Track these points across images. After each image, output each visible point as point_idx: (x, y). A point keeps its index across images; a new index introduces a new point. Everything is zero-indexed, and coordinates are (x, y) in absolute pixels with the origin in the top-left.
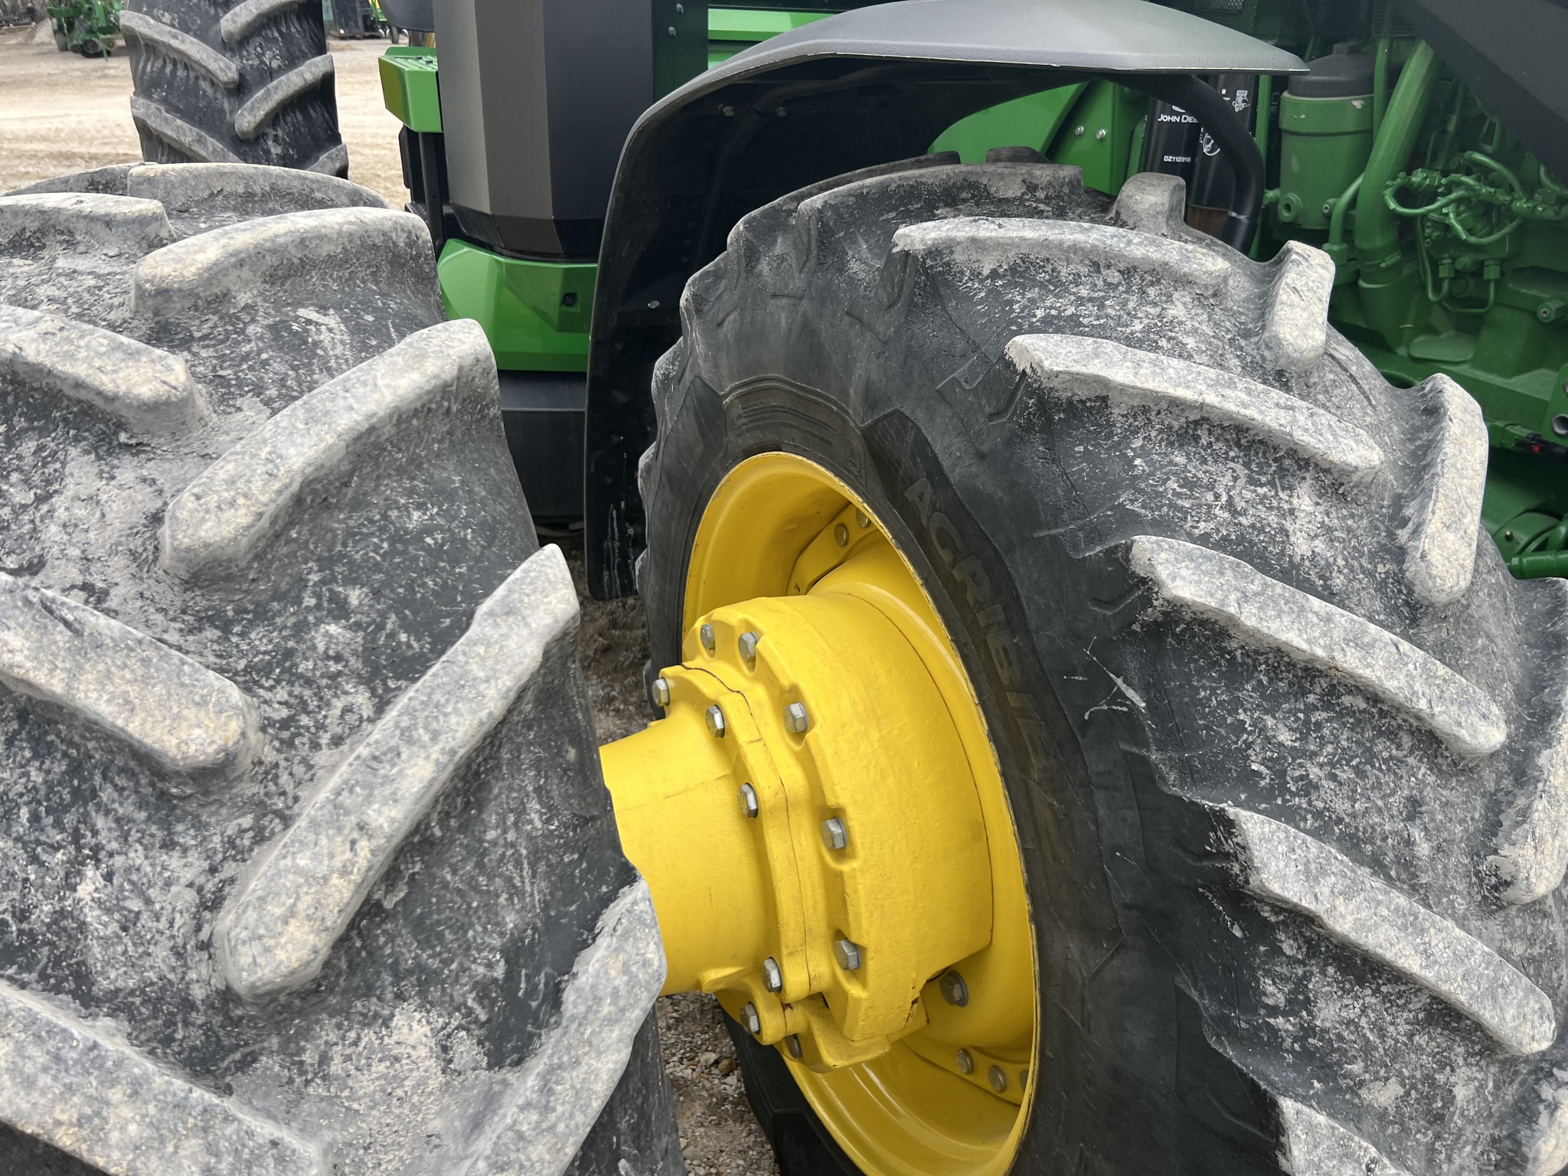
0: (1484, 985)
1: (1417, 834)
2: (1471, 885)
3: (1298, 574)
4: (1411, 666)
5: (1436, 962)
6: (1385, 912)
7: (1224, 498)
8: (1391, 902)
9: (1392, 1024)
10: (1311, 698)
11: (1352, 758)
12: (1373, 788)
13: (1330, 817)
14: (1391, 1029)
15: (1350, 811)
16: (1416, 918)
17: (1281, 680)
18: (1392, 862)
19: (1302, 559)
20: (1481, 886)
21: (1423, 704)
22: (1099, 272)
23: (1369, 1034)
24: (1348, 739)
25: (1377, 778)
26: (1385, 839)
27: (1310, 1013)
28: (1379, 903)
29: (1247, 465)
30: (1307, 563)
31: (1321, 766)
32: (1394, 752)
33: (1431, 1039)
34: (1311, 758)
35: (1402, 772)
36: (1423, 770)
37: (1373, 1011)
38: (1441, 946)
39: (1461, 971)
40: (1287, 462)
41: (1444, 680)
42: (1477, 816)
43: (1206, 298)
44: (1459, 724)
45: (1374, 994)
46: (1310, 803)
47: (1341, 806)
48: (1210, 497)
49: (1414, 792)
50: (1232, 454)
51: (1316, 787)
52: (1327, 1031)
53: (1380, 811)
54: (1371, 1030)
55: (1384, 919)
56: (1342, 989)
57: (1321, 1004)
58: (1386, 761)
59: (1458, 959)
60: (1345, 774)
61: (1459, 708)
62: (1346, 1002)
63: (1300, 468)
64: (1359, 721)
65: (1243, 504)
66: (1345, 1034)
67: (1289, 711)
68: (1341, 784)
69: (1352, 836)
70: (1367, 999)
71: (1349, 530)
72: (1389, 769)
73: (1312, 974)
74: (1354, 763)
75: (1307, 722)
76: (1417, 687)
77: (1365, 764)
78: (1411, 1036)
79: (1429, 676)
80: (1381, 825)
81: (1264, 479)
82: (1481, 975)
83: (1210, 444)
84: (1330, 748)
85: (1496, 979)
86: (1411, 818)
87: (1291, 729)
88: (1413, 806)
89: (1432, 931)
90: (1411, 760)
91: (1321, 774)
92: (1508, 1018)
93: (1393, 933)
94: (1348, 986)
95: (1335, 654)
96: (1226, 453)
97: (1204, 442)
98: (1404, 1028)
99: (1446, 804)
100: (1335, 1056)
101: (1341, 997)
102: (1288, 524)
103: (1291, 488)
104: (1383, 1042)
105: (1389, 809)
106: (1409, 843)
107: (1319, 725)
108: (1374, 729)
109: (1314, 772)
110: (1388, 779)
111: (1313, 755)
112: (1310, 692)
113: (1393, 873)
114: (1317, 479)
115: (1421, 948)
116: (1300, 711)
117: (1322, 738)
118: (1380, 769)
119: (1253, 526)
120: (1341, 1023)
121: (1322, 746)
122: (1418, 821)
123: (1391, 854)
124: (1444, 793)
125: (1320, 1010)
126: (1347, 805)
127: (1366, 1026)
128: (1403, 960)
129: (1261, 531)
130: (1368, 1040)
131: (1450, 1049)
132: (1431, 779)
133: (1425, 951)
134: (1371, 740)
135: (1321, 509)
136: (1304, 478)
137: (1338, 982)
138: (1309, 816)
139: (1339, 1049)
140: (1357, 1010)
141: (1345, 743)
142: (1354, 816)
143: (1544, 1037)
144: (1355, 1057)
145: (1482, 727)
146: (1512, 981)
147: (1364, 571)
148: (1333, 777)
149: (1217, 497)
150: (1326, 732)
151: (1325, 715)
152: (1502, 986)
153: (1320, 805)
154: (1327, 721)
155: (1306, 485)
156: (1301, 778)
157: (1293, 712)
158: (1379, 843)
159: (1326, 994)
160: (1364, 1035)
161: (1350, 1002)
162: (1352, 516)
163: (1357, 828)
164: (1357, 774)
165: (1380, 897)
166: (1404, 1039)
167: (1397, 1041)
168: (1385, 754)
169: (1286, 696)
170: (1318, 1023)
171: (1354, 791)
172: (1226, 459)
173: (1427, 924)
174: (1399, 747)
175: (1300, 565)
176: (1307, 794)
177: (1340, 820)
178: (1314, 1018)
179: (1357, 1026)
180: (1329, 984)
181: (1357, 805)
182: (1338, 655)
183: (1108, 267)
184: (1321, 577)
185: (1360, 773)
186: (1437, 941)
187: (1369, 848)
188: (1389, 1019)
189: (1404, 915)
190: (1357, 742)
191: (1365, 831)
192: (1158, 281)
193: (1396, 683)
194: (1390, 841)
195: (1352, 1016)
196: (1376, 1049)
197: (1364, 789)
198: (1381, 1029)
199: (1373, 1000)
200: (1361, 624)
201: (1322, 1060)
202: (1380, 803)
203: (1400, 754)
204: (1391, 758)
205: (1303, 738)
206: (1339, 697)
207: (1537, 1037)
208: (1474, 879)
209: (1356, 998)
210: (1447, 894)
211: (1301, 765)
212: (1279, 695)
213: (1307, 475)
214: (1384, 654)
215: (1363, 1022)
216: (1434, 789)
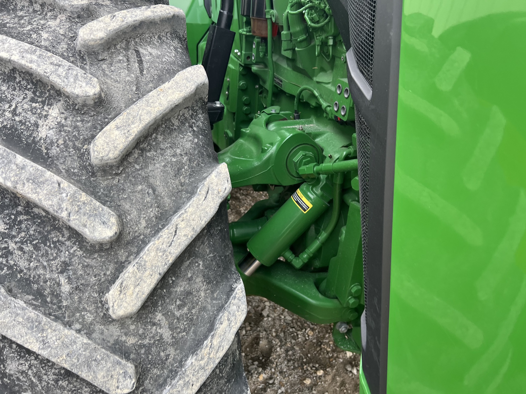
0: (82, 359)
1: (63, 280)
2: (97, 308)
3: (35, 146)
4: (64, 195)
5: (49, 346)
6: (21, 320)
7: (13, 107)
8: (25, 314)
9: (45, 374)
10: (20, 208)
11: (34, 240)
12: (42, 256)
13: (16, 269)
14: (45, 377)
15: (27, 267)
16: (40, 323)
17: (6, 198)
18: (49, 294)
19: (40, 139)
20: (102, 308)
21: (64, 215)
22: (32, 5)
23: (33, 379)
24: (34, 230)
25: (46, 251)
26: (45, 282)
27: (4, 366)
28: (17, 315)
29: (34, 93)
30: (42, 141)
31: (16, 243)
32: (61, 238)
33: (70, 383)
34: (12, 239)
35: (63, 249)
36: (75, 248)
37: (35, 367)
38: (54, 338)
39: (66, 352)
40: (52, 92)
41: (84, 203)
42: (108, 273)
43: (74, 18)
44: (85, 226)
45: (35, 359)
46: (7, 261)
47: (23, 264)
48: (7, 106)
49: (67, 259)
50: (29, 87)
51: (12, 254)
52: (11, 375)
53: (44, 267)
54: (34, 377)
55: (19, 323)
56: (20, 355)
57: (9, 362)
58: (54, 243)
59: (65, 346)
60: (28, 248)
61: (88, 218)
62: (21, 362)
63: (58, 95)
64: (43, 222)
65: (21, 111)
66: (21, 378)
67: (7, 214)
68: (24, 253)
69: (27, 280)
70: (32, 362)
71: (76, 127)
72: (55, 247)
73: (5, 347)
74: (34, 242)
75: (15, 220)
76: (64, 205)
77: (41, 243)
78: (57, 381)
79: (74, 200)
80: (44, 275)
81: (40, 100)
82: (80, 355)
83: (20, 82)
84: (23, 234)
85: (91, 357)
86: (62, 272)
87: (6, 223)
88: (65, 267)
89: (49, 331)
90: (68, 243)
91: (15, 247)
92: (99, 377)
93: (23, 331)
94: (22, 354)
95: (18, 186)
96: (26, 86)
97: (17, 80)
98: (52, 377)
99: (87, 266)
100: (17, 388)
101: (19, 359)
102: (40, 122)
103: (51, 105)
104: (40, 383)
105: (50, 267)
106: (59, 285)
107: (21, 222)
108: (51, 226)
109: (12, 246)
110: (54, 252)
111: (14, 237)
112: (19, 205)
113: (48, 300)
114: (66, 101)
115: (41, 339)
116: (13, 214)
117: (20, 229)
118: (49, 247)
119: (20, 121)
120: (19, 372)
121: (19, 233)
122: (65, 274)
123: (48, 290)
124: (87, 260)
125: (8, 365)
126: (26, 264)
127: (31, 375)
128: (28, 344)
129: (24, 124)
130: (32, 382)
131: (81, 388)
132: (79, 253)
133: (43, 341)
134: (49, 232)
135: (63, 116)
136: (60, 100)
137: (18, 352)
138: (5, 268)
139: (18, 385)
140: (27, 366)
141: (32, 232)
142: (29, 269)
143: (126, 387)
144: (26, 389)
145: (100, 228)
146: (102, 359)
147: (75, 147)
148: (21, 249)
149: (10, 107)
150: (23, 226)
151: (25, 217)
152: (95, 360)
153: (12, 263)
154: (25, 220)
155: (59, 104)
156: (5, 248)
157: (9, 215)
158: (42, 284)
159: (11, 357)
160: (31, 379)
161: (23, 362)
162: (82, 121)
163: (30, 275)
164: (34, 249)
165: (19, 312)
166: (53, 382)
167: (48, 383)
168: (55, 239)
169: (8, 207)
170: (7, 371)
171: (31, 257)
172: (25, 89)
173: (47, 327)
174: (63, 236)
175: (38, 142)
176: (7, 257)
177: (21, 271)
178: (6, 368)
179: (27, 374)
180: (13, 353)
181: (31, 264)
182: (19, 187)
183: (36, 3)
184: (47, 148)
185: (36, 247)
186: (51, 336)
187: (36, 286)
188: (44, 372)
189: (32, 322)
190: (40, 233)
191: (34, 277)
192: (54, 10)
193: (50, 203)
194: (48, 283)
195: (24, 369)
196: (37, 386)
197: (37, 256)
198: (39, 377)
199: (36, 362)
200: (42, 171)
201: (10, 389)
202: (45, 264)
203: (63, 239)
204: (58, 241)
205: (11, 228)
206: (32, 209)
207: (120, 387)
208: (100, 305)
209: (27, 360)
210: (80, 311)
211: (6, 242)
212: (5, 206)
213: (61, 99)
214: (50, 187)
215: (30, 372)
216: (80, 258)
